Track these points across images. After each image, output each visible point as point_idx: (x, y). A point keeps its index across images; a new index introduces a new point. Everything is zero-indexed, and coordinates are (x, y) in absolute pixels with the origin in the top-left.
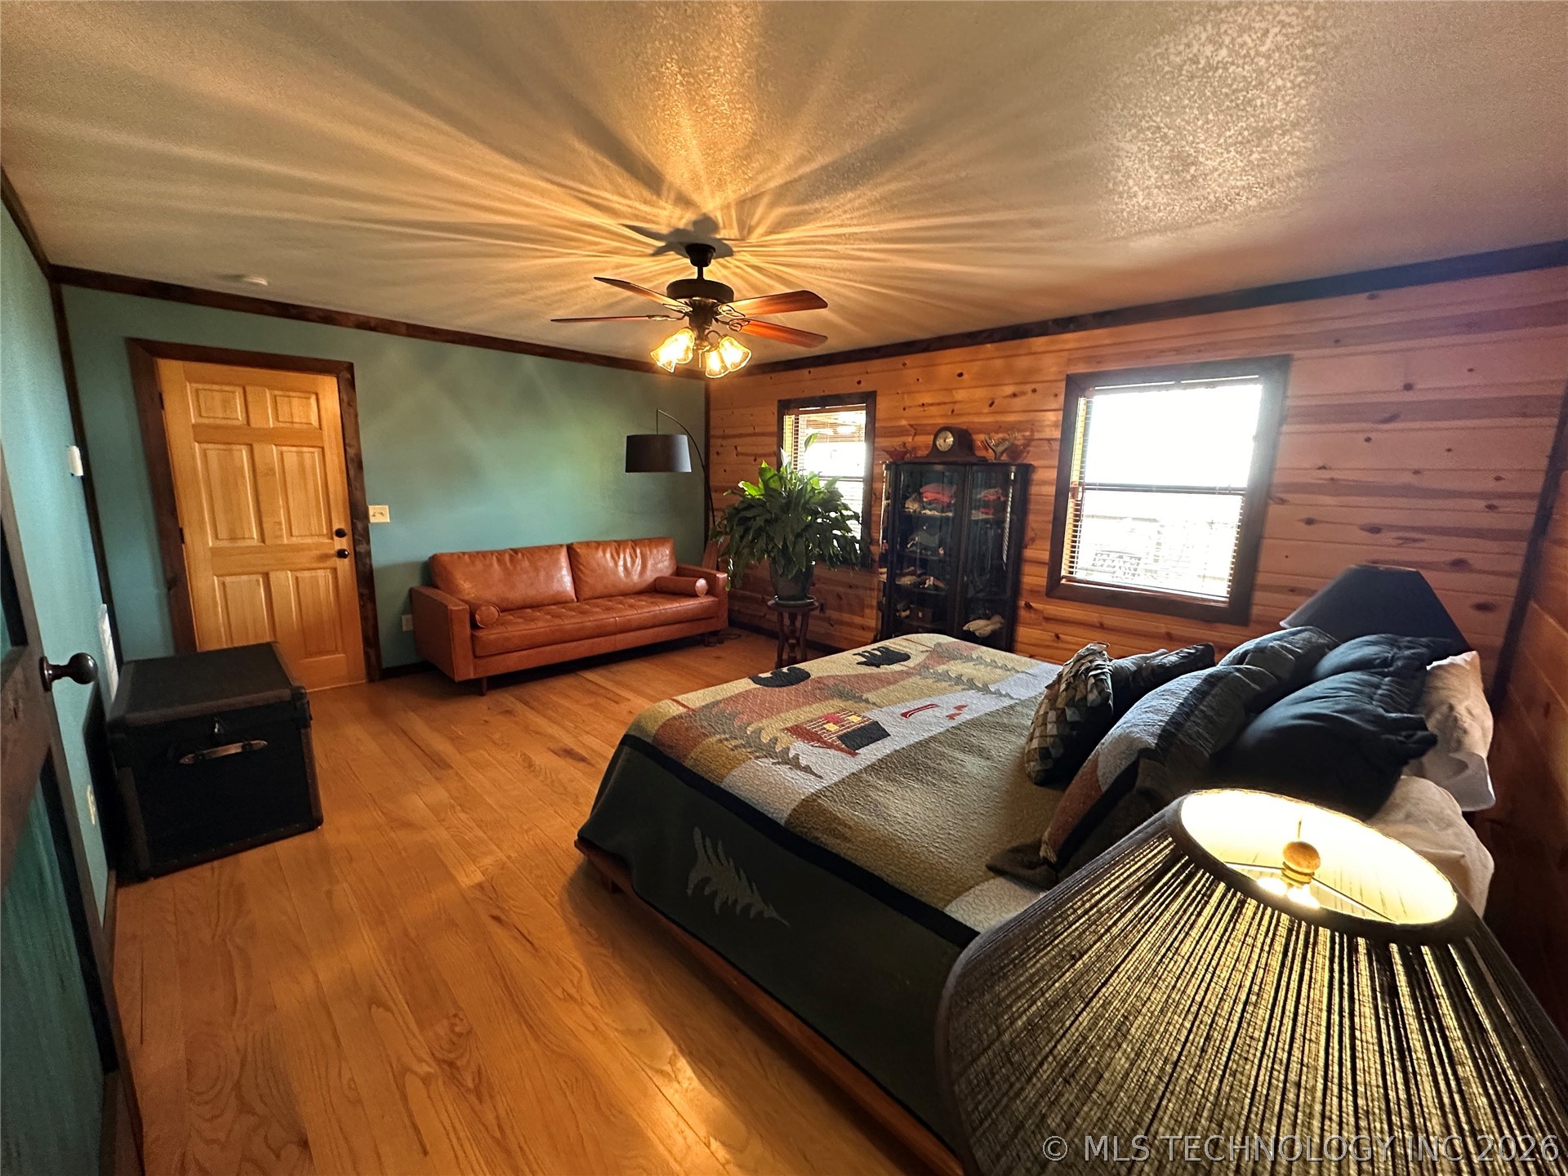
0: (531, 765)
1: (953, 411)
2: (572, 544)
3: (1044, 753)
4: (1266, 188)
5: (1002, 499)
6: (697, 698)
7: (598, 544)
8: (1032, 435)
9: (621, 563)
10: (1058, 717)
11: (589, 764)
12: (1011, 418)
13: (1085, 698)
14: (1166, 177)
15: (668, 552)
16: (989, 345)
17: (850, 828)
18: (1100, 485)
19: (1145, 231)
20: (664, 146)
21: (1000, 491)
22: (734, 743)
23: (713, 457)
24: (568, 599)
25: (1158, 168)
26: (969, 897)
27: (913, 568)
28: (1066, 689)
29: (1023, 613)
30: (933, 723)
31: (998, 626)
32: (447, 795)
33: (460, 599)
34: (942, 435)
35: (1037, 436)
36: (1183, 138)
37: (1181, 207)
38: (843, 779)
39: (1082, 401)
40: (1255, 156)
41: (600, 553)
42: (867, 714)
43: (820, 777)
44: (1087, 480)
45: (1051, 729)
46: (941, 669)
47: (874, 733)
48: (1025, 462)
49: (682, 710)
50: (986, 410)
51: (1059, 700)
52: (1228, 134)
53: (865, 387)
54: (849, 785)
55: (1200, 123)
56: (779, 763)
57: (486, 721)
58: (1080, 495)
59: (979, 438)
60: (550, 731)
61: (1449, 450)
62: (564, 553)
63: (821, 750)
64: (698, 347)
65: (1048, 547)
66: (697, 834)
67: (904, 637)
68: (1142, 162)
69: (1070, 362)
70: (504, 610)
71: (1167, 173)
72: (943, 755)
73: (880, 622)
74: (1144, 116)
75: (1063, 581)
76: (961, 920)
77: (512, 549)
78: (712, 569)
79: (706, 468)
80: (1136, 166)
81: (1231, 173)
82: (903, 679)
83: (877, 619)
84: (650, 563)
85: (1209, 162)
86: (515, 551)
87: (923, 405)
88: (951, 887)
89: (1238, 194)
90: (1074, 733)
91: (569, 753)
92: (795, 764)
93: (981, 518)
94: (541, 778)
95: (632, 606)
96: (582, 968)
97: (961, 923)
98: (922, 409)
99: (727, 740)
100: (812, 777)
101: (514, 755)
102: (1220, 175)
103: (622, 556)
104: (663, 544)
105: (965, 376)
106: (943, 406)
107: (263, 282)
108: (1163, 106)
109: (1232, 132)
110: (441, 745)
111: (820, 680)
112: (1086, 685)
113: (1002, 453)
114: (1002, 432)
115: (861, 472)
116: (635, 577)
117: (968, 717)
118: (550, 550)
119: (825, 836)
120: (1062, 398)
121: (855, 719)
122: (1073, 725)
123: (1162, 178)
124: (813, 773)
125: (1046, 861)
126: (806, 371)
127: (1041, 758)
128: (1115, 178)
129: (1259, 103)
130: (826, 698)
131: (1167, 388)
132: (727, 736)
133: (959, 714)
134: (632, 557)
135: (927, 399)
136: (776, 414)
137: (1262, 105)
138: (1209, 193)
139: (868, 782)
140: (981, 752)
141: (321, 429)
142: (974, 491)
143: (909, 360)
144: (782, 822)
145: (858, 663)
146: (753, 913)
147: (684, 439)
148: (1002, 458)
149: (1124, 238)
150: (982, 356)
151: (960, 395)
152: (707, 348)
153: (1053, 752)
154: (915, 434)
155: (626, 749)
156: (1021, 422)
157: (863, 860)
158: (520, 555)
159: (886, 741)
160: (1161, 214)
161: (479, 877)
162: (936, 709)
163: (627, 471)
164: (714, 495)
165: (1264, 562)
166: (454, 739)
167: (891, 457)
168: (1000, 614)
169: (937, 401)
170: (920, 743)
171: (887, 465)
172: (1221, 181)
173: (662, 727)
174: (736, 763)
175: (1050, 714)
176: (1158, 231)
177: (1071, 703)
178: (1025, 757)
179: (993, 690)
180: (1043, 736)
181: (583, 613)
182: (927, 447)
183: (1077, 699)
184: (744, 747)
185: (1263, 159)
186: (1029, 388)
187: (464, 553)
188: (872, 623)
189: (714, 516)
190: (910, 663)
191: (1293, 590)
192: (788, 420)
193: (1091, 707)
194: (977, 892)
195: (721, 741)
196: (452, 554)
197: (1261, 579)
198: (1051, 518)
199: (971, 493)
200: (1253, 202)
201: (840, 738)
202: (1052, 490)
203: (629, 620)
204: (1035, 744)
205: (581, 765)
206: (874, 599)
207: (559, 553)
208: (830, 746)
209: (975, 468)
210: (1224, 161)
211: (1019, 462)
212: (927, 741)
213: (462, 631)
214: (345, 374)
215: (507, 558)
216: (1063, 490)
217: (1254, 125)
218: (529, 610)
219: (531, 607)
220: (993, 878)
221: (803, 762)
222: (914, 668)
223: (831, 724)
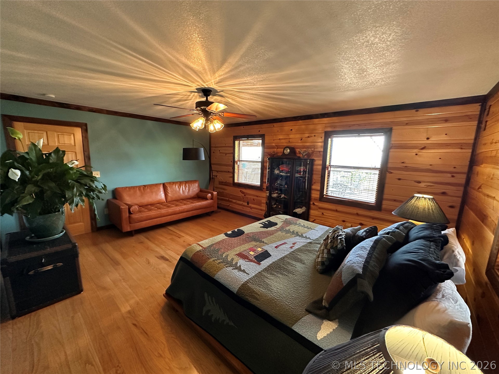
0: (149, 263)
1: (289, 141)
2: (164, 183)
3: (323, 263)
4: (387, 79)
5: (305, 170)
6: (206, 243)
7: (173, 183)
8: (314, 150)
9: (181, 189)
10: (328, 252)
11: (170, 261)
12: (308, 144)
13: (337, 246)
14: (357, 75)
15: (197, 185)
16: (300, 121)
17: (259, 295)
18: (336, 166)
19: (350, 90)
20: (194, 60)
21: (305, 168)
22: (219, 261)
23: (212, 154)
24: (163, 201)
25: (354, 72)
26: (300, 323)
27: (277, 191)
28: (331, 242)
29: (312, 206)
30: (285, 250)
31: (304, 210)
32: (118, 275)
33: (124, 203)
34: (286, 149)
35: (316, 150)
36: (363, 64)
37: (361, 83)
38: (256, 275)
39: (330, 139)
40: (385, 70)
41: (174, 186)
42: (263, 247)
43: (248, 274)
44: (332, 164)
45: (325, 256)
46: (287, 228)
47: (266, 255)
48: (312, 158)
49: (201, 248)
50: (300, 141)
51: (328, 246)
52: (377, 63)
53: (261, 133)
54: (258, 277)
55: (368, 60)
56: (234, 269)
57: (134, 246)
58: (329, 169)
59: (298, 150)
60: (156, 249)
61: (440, 158)
62: (162, 186)
63: (248, 263)
64: (206, 122)
65: (320, 185)
66: (206, 295)
67: (275, 216)
68: (350, 70)
69: (326, 127)
70: (140, 206)
71: (357, 74)
72: (289, 263)
73: (267, 208)
74: (351, 57)
75: (324, 196)
76: (297, 332)
77: (144, 185)
78: (212, 190)
79: (210, 158)
80: (348, 71)
81: (377, 75)
82: (275, 233)
83: (266, 207)
84: (191, 189)
85: (370, 71)
86: (145, 186)
87: (280, 139)
88: (294, 319)
89: (378, 81)
90: (333, 257)
91: (163, 258)
92: (239, 269)
93: (298, 176)
94: (153, 267)
95: (185, 204)
96: (165, 343)
97: (298, 333)
98: (279, 140)
99: (216, 260)
100: (245, 274)
101: (143, 259)
102: (373, 75)
103: (181, 187)
104: (195, 183)
105: (293, 131)
106: (286, 140)
107: (53, 96)
108: (357, 54)
109: (378, 63)
110: (118, 256)
111: (248, 234)
112: (337, 242)
113: (305, 155)
114: (305, 149)
115: (260, 160)
116: (186, 194)
117: (297, 247)
118: (157, 185)
119: (250, 298)
120: (323, 138)
121: (259, 249)
122: (333, 255)
123: (356, 75)
124: (245, 272)
125: (325, 307)
126: (242, 127)
127: (322, 265)
128: (341, 74)
129: (387, 55)
130: (250, 242)
131: (355, 136)
132: (216, 258)
133: (294, 246)
134: (185, 187)
135: (281, 138)
136: (233, 140)
137: (388, 56)
138: (370, 80)
139: (264, 275)
140: (301, 261)
141: (75, 146)
142: (296, 167)
143: (275, 125)
144: (235, 292)
145: (261, 227)
146: (225, 323)
147: (202, 149)
148: (305, 157)
149: (343, 92)
150: (298, 124)
151: (291, 136)
152: (210, 123)
153: (326, 263)
154: (277, 148)
155: (181, 262)
156: (311, 145)
157: (263, 307)
158: (146, 187)
159: (270, 258)
160: (355, 85)
161: (129, 308)
162: (286, 245)
163: (183, 160)
164: (212, 166)
165: (386, 191)
166: (122, 254)
167: (270, 155)
168: (305, 206)
169: (284, 138)
170: (281, 258)
171: (268, 158)
172: (374, 76)
173: (194, 255)
174: (219, 269)
175: (325, 250)
176: (354, 90)
177: (332, 247)
178: (316, 263)
179: (304, 236)
180: (322, 257)
181: (169, 207)
182: (281, 152)
183: (334, 246)
184: (222, 263)
185: (387, 71)
186: (313, 135)
187: (127, 187)
188: (264, 208)
189: (212, 173)
190: (277, 226)
191: (395, 200)
192: (237, 142)
193: (338, 250)
194: (303, 321)
195: (214, 261)
196: (123, 188)
197: (385, 196)
198: (320, 176)
199: (295, 168)
200: (383, 83)
201: (255, 257)
202: (320, 167)
203: (184, 209)
204: (320, 259)
205: (167, 262)
206: (264, 201)
207: (160, 186)
208: (251, 261)
209: (296, 160)
210: (375, 71)
211: (310, 158)
212: (284, 258)
213: (125, 215)
214: (84, 128)
215: (142, 188)
216: (324, 167)
217: (385, 61)
218: (150, 206)
219: (150, 205)
220: (308, 314)
221: (242, 268)
222: (279, 228)
223: (252, 252)
